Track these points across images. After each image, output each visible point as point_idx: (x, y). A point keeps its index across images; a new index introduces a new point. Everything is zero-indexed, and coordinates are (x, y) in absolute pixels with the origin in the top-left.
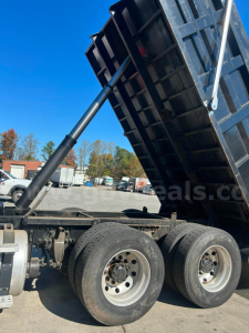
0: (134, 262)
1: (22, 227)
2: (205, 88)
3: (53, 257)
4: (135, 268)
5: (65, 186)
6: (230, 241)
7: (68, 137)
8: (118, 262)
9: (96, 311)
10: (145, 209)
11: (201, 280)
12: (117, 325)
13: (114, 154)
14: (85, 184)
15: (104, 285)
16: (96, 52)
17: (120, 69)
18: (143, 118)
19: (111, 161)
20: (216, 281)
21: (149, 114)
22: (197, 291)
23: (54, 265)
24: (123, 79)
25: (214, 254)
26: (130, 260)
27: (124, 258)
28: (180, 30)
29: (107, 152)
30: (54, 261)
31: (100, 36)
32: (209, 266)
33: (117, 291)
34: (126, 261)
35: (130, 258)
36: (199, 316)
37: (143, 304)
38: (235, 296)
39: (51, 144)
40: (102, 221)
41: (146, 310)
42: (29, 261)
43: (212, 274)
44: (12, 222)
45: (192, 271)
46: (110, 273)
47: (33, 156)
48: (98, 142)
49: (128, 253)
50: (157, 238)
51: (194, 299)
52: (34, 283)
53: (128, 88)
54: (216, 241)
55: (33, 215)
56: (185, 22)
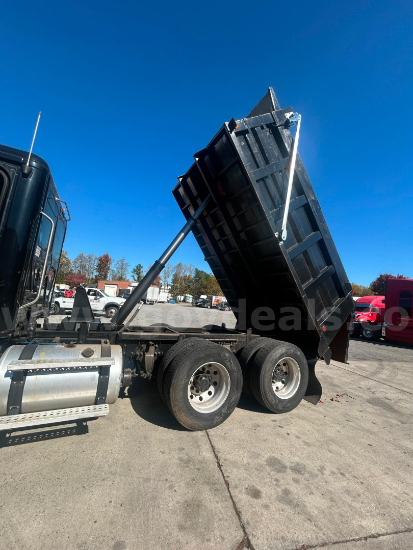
0: (215, 373)
1: (117, 341)
2: (275, 222)
3: (143, 368)
4: (216, 378)
5: (152, 303)
6: (299, 353)
7: (157, 263)
8: (202, 373)
9: (182, 418)
10: (223, 325)
11: (274, 389)
12: (201, 430)
13: (193, 275)
14: (168, 302)
15: (189, 394)
16: (181, 190)
17: (202, 206)
18: (221, 245)
19: (191, 281)
20: (287, 389)
21: (227, 243)
22: (270, 398)
23: (144, 375)
24: (205, 213)
25: (284, 365)
26: (212, 371)
27: (207, 369)
28: (254, 173)
29: (188, 274)
30: (145, 372)
31: (185, 177)
32: (281, 376)
33: (201, 399)
34: (208, 372)
35: (212, 370)
36: (273, 421)
37: (224, 411)
38: (303, 402)
39: (139, 268)
40: (187, 336)
41: (226, 416)
42: (123, 372)
43: (283, 382)
44: (108, 337)
45: (267, 380)
46: (195, 383)
47: (124, 277)
48: (180, 265)
49: (210, 365)
50: (235, 351)
51: (268, 406)
52: (126, 391)
53: (209, 220)
54: (286, 354)
55: (127, 331)
56: (258, 167)
